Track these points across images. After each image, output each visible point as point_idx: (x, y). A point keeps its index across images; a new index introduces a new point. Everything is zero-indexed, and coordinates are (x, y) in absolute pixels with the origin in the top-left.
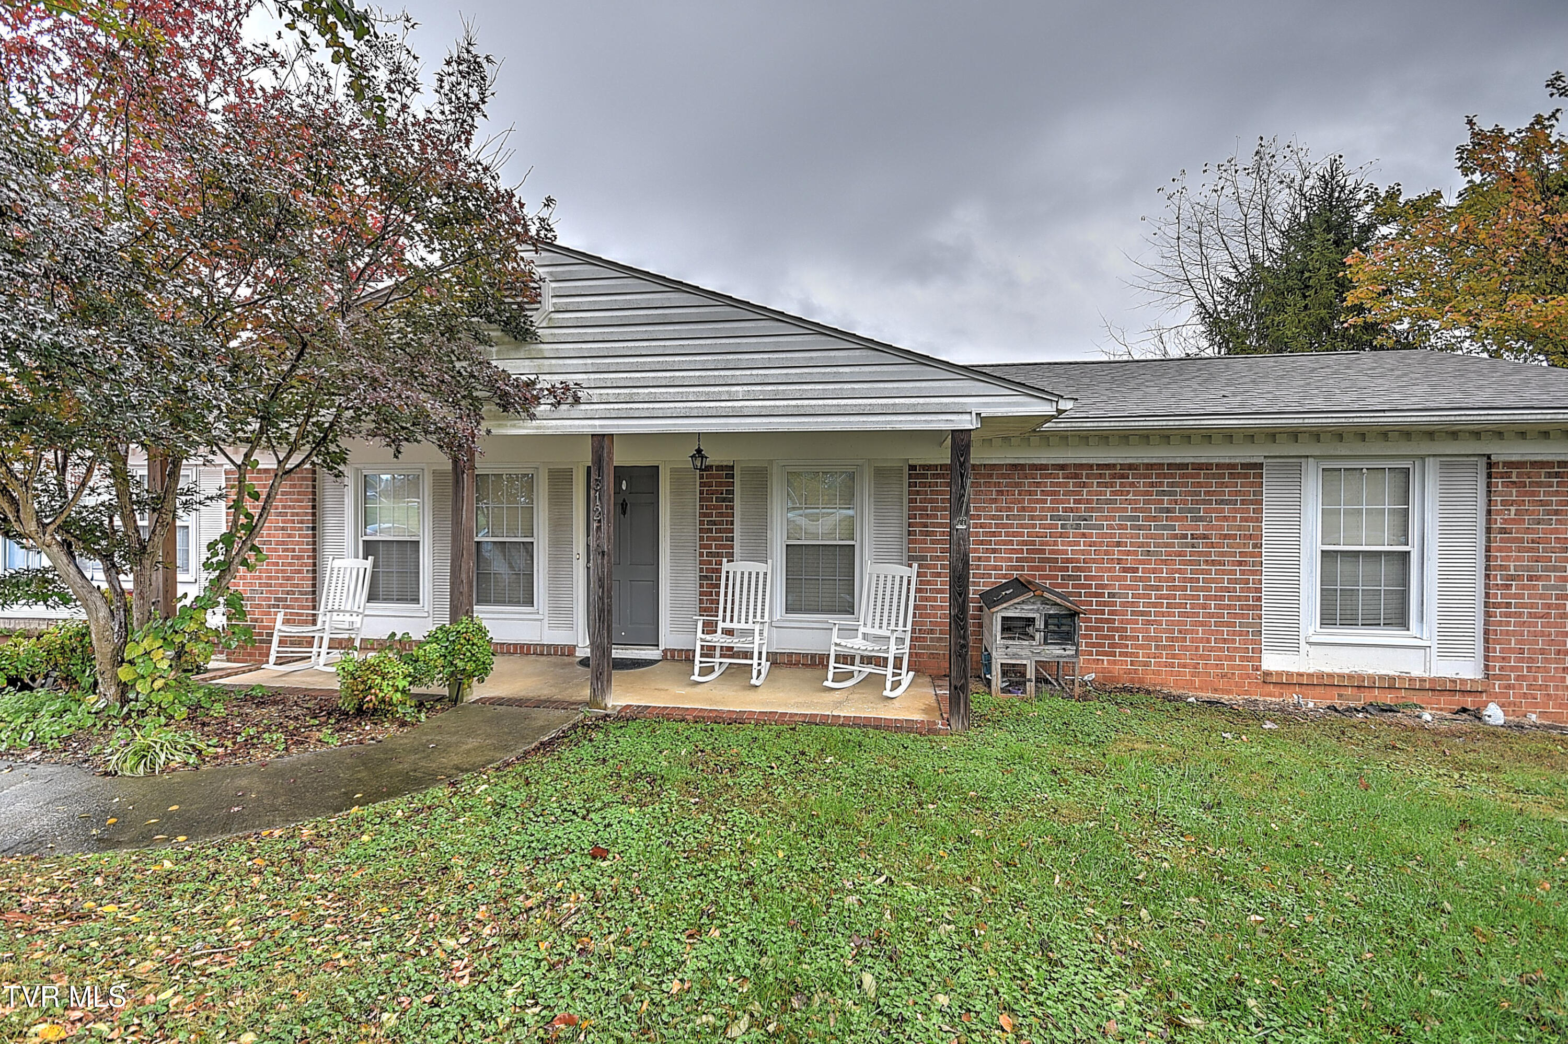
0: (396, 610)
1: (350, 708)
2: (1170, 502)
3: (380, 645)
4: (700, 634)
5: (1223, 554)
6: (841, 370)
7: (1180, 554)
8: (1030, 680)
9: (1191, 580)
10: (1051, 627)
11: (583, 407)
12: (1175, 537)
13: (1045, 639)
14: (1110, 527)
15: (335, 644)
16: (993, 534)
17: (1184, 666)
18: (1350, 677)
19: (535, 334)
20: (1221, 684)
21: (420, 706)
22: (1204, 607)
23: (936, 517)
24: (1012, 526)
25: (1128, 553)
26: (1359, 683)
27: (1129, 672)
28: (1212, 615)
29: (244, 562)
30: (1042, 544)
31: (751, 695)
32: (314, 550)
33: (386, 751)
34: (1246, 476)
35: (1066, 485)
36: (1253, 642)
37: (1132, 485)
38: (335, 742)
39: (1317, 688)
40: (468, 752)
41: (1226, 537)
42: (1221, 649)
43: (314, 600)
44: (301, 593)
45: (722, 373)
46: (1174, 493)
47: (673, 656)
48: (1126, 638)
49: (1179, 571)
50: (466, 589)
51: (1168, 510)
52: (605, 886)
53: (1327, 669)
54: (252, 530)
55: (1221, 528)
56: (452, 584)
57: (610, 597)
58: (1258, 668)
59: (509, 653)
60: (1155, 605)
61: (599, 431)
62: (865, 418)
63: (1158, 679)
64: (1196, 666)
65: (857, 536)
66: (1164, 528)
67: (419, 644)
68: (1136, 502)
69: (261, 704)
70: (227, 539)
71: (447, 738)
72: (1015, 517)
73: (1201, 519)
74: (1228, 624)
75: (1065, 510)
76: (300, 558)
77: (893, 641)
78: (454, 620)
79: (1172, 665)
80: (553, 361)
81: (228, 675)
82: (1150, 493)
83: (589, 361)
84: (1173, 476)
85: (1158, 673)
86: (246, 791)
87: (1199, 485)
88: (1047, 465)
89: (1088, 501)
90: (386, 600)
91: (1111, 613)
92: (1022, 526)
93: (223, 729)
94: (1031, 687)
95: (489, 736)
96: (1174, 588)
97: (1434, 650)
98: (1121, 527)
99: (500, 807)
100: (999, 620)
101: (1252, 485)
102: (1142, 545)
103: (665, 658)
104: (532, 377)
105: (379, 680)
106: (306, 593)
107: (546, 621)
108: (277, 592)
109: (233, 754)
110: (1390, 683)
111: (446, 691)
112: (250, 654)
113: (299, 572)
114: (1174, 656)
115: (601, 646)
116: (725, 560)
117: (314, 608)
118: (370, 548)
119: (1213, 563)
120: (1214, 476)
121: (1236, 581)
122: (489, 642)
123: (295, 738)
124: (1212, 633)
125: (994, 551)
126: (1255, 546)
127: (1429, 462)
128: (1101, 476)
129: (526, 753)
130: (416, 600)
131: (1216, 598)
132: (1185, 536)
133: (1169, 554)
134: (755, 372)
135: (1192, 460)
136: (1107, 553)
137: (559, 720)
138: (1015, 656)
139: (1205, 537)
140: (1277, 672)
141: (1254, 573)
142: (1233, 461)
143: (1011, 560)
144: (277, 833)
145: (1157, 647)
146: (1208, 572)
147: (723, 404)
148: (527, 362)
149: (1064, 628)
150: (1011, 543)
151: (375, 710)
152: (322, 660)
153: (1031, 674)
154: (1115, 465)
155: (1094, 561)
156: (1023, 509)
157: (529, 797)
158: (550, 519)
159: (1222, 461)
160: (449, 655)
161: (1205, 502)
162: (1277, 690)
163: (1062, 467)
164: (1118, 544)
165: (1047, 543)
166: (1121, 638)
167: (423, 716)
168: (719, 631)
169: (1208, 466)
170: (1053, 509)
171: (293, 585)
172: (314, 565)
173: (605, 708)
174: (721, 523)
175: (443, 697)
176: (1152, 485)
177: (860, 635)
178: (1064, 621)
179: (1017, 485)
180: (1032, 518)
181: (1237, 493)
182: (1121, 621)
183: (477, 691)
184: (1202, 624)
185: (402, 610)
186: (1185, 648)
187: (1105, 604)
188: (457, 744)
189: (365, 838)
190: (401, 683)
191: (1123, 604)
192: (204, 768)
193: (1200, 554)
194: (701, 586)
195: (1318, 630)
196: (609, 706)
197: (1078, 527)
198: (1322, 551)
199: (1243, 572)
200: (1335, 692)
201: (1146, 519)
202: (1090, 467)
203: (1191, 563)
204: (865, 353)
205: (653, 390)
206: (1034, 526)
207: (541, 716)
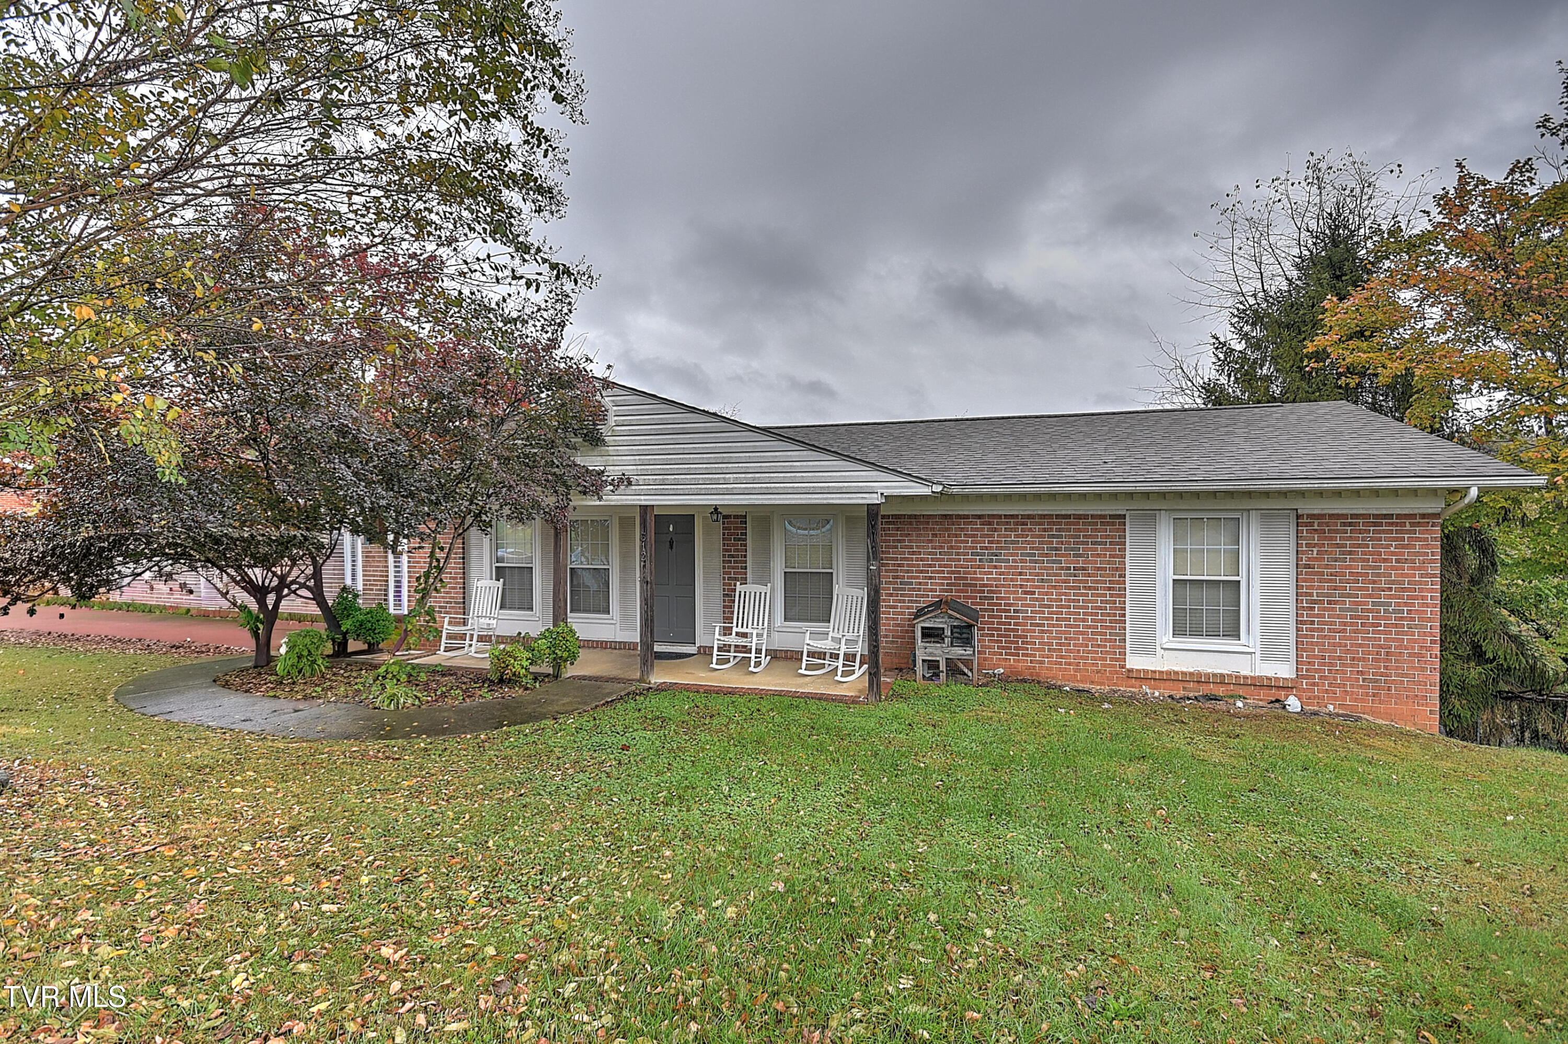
0: (517, 616)
1: (494, 678)
2: (1058, 543)
3: (513, 640)
4: (717, 636)
5: (1097, 582)
6: (795, 464)
7: (1065, 581)
8: (942, 672)
9: (1074, 601)
10: (956, 635)
11: (633, 487)
12: (1062, 569)
13: (952, 643)
14: (1014, 561)
15: (481, 639)
16: (930, 566)
17: (1070, 664)
18: (1191, 674)
19: (604, 440)
20: (1096, 678)
21: (535, 679)
22: (1084, 620)
23: (889, 553)
24: (943, 560)
25: (1028, 580)
26: (1198, 679)
27: (1029, 668)
28: (1089, 627)
29: (436, 589)
30: (965, 573)
31: (750, 678)
32: (464, 573)
33: (518, 703)
34: (1113, 524)
35: (983, 530)
36: (1120, 647)
37: (1030, 530)
38: (489, 696)
39: (1168, 682)
40: (564, 704)
41: (1099, 569)
42: (1097, 652)
43: (464, 608)
44: (456, 603)
45: (720, 465)
46: (1061, 536)
47: (705, 652)
48: (1027, 643)
49: (1065, 594)
50: (562, 604)
51: (1056, 549)
52: (625, 759)
53: (1176, 669)
54: (440, 570)
55: (1096, 562)
56: (554, 601)
57: (652, 611)
58: (1123, 667)
59: (593, 647)
60: (1047, 619)
61: (643, 503)
62: (810, 496)
63: (1050, 674)
64: (1078, 664)
65: (834, 566)
66: (1054, 562)
67: (536, 640)
68: (1034, 542)
69: (443, 675)
70: (427, 575)
71: (552, 697)
72: (945, 553)
73: (1080, 556)
74: (1101, 634)
75: (982, 548)
76: (455, 578)
77: (843, 641)
78: (555, 625)
79: (1061, 663)
80: (615, 458)
81: (416, 658)
82: (1043, 536)
83: (637, 457)
84: (1060, 524)
85: (1051, 669)
86: (449, 718)
87: (1079, 530)
88: (968, 515)
89: (998, 542)
90: (510, 608)
91: (1016, 624)
92: (950, 560)
93: (426, 687)
94: (943, 676)
95: (576, 697)
96: (1062, 607)
97: (1258, 655)
98: (1022, 561)
99: (578, 730)
100: (920, 629)
101: (1118, 530)
102: (1037, 575)
103: (699, 653)
104: (602, 468)
105: (512, 661)
106: (459, 603)
107: (618, 625)
108: (440, 602)
109: (436, 701)
110: (1221, 679)
111: (551, 671)
112: (423, 645)
113: (455, 588)
114: (1062, 657)
115: (647, 644)
116: (738, 583)
117: (464, 614)
118: (500, 573)
119: (1090, 588)
120: (1090, 524)
121: (1107, 602)
122: (577, 639)
123: (467, 694)
124: (1090, 640)
125: (931, 578)
126: (1120, 576)
127: (1253, 513)
128: (1007, 523)
129: (596, 706)
130: (532, 609)
131: (1092, 614)
132: (1069, 568)
133: (1057, 581)
134: (740, 465)
135: (1073, 512)
136: (1012, 580)
137: (621, 690)
138: (931, 654)
139: (1084, 569)
140: (1137, 670)
141: (1120, 596)
142: (1103, 513)
143: (942, 584)
144: (469, 736)
145: (1049, 650)
146: (1087, 595)
147: (721, 486)
148: (599, 458)
149: (964, 636)
150: (943, 572)
151: (510, 680)
152: (473, 649)
153: (943, 667)
154: (1017, 515)
155: (1004, 586)
156: (952, 547)
157: (595, 725)
158: (620, 552)
159: (1096, 513)
160: (553, 647)
161: (1083, 543)
162: (1138, 683)
163: (979, 517)
164: (1020, 574)
165: (969, 573)
166: (1023, 643)
167: (537, 685)
168: (734, 634)
169: (1086, 517)
170: (973, 548)
171: (451, 598)
172: (464, 583)
173: (650, 683)
174: (737, 556)
175: (549, 674)
176: (1045, 530)
177: (830, 638)
178: (964, 631)
179: (947, 530)
180: (958, 554)
181: (1107, 537)
182: (1023, 631)
183: (570, 671)
184: (1082, 633)
185: (524, 615)
186: (1070, 651)
187: (1011, 617)
188: (557, 700)
189: (512, 739)
190: (525, 663)
191: (1024, 618)
192: (423, 707)
193: (1080, 581)
194: (724, 601)
195: (1171, 638)
196: (653, 682)
197: (991, 561)
198: (1174, 580)
199: (1111, 596)
200: (1181, 685)
201: (1040, 555)
202: (1000, 516)
203: (1073, 588)
204: (810, 453)
205: (676, 477)
206: (959, 560)
207: (609, 687)
